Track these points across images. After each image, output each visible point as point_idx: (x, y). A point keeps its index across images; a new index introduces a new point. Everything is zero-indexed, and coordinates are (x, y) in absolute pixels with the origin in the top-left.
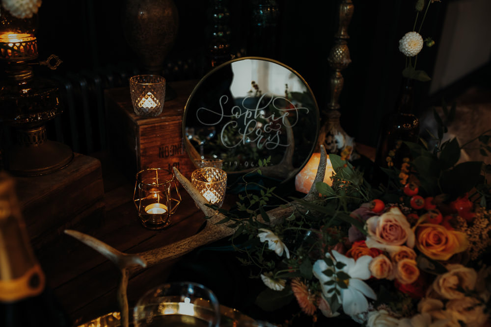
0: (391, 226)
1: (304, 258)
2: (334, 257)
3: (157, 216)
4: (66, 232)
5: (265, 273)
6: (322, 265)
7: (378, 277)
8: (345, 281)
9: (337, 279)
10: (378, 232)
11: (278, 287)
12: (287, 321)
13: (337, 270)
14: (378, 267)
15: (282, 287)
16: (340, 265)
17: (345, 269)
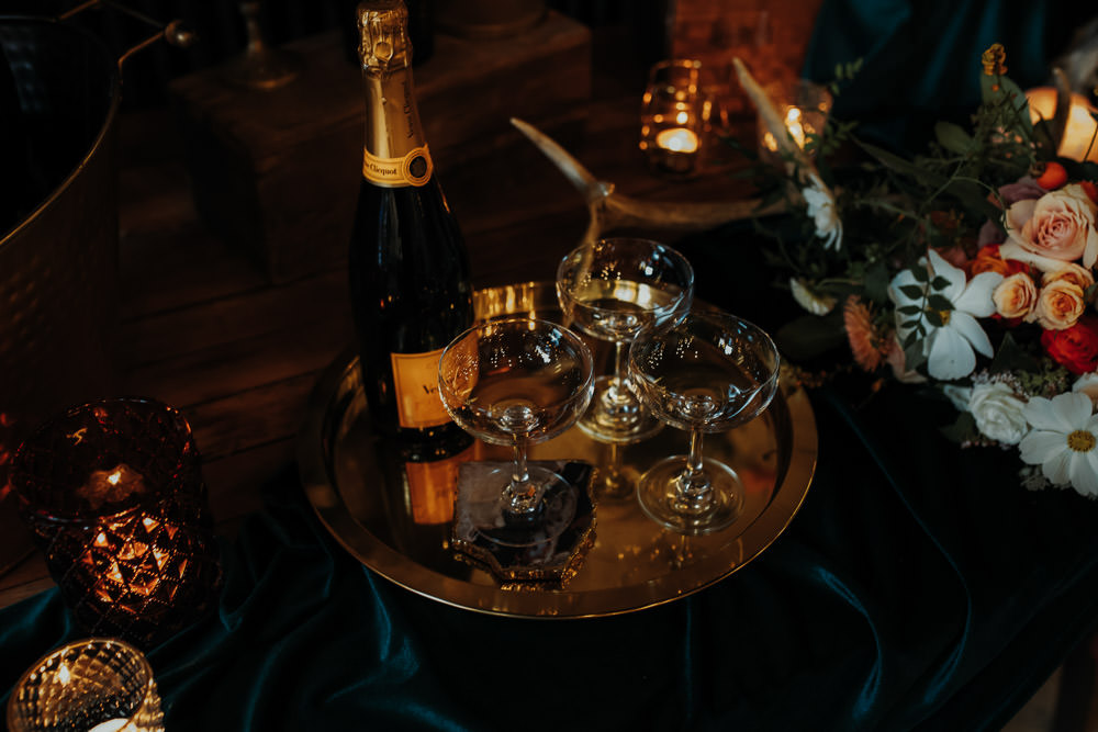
0: (1057, 220)
1: (878, 261)
2: (932, 268)
3: (680, 155)
4: (514, 121)
5: (802, 279)
6: (907, 278)
7: (1006, 315)
8: (943, 314)
9: (927, 308)
10: (1027, 230)
11: (818, 307)
12: (824, 374)
13: (933, 292)
14: (1011, 295)
15: (825, 310)
16: (941, 283)
17: (947, 292)
